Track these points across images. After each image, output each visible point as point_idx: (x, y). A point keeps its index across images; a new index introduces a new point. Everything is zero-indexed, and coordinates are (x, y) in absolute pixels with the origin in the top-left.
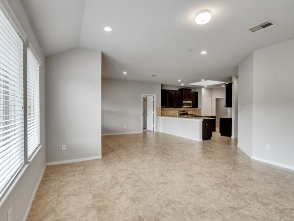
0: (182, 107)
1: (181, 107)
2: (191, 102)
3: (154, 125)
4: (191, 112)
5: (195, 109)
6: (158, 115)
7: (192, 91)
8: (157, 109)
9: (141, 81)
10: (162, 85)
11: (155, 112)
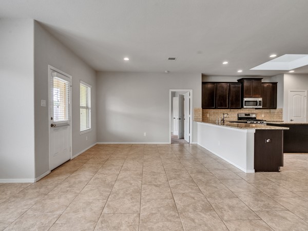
0: (242, 107)
1: (240, 109)
2: (260, 99)
3: (191, 135)
4: (263, 116)
5: (272, 110)
6: (196, 120)
7: (263, 81)
8: (195, 111)
9: (166, 72)
10: (203, 76)
11: (191, 116)
